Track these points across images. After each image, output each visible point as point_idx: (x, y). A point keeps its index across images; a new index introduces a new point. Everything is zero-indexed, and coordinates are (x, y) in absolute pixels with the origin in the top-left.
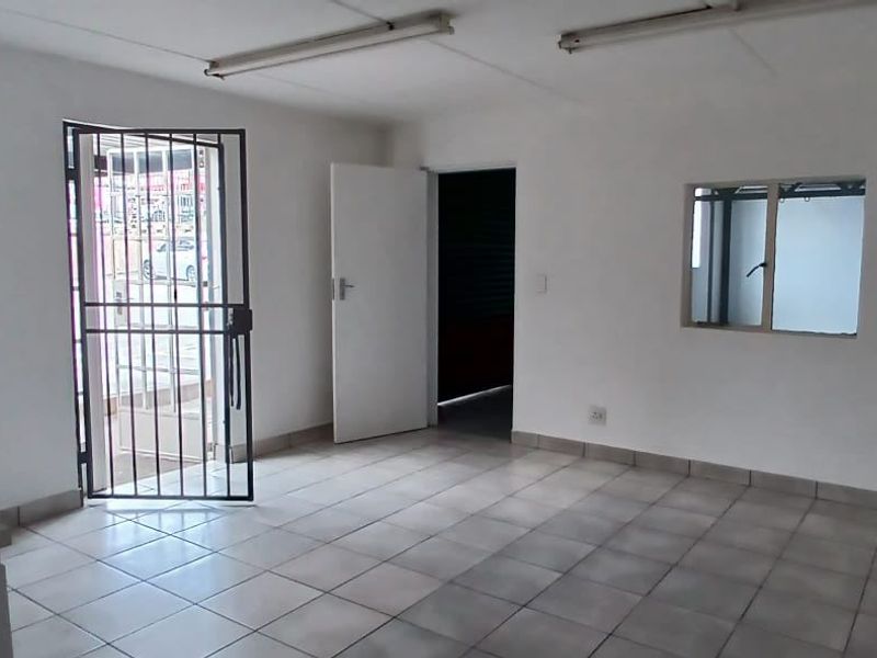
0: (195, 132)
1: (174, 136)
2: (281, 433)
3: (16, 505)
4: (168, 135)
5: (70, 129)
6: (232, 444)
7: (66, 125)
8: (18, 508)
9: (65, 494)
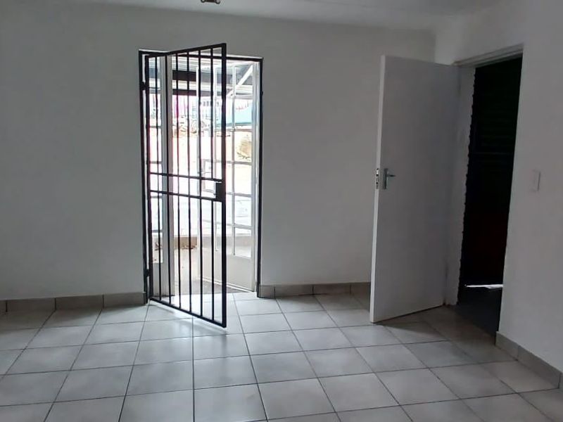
0: (199, 49)
1: (190, 53)
2: (304, 283)
3: (102, 294)
4: (186, 53)
5: (144, 56)
6: (261, 284)
7: (141, 53)
8: (103, 296)
9: (135, 294)
